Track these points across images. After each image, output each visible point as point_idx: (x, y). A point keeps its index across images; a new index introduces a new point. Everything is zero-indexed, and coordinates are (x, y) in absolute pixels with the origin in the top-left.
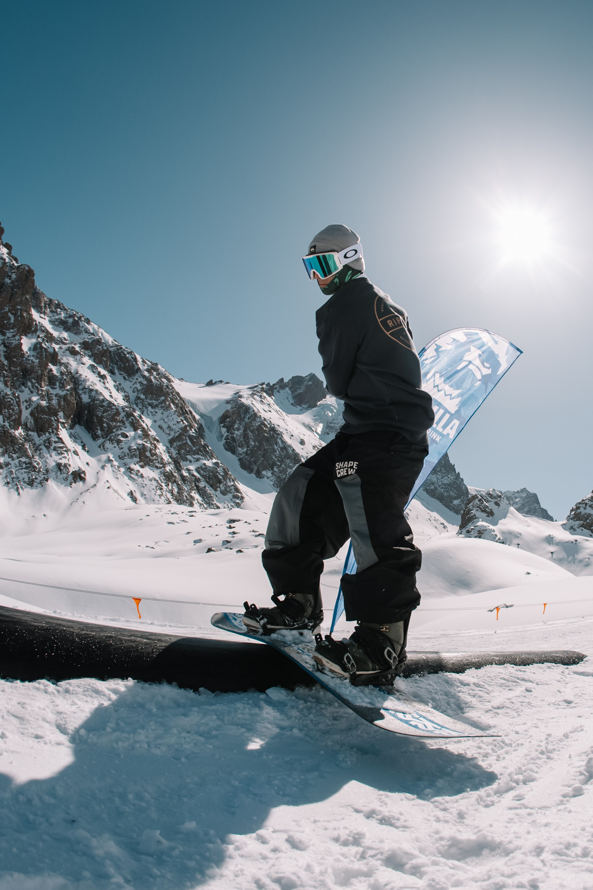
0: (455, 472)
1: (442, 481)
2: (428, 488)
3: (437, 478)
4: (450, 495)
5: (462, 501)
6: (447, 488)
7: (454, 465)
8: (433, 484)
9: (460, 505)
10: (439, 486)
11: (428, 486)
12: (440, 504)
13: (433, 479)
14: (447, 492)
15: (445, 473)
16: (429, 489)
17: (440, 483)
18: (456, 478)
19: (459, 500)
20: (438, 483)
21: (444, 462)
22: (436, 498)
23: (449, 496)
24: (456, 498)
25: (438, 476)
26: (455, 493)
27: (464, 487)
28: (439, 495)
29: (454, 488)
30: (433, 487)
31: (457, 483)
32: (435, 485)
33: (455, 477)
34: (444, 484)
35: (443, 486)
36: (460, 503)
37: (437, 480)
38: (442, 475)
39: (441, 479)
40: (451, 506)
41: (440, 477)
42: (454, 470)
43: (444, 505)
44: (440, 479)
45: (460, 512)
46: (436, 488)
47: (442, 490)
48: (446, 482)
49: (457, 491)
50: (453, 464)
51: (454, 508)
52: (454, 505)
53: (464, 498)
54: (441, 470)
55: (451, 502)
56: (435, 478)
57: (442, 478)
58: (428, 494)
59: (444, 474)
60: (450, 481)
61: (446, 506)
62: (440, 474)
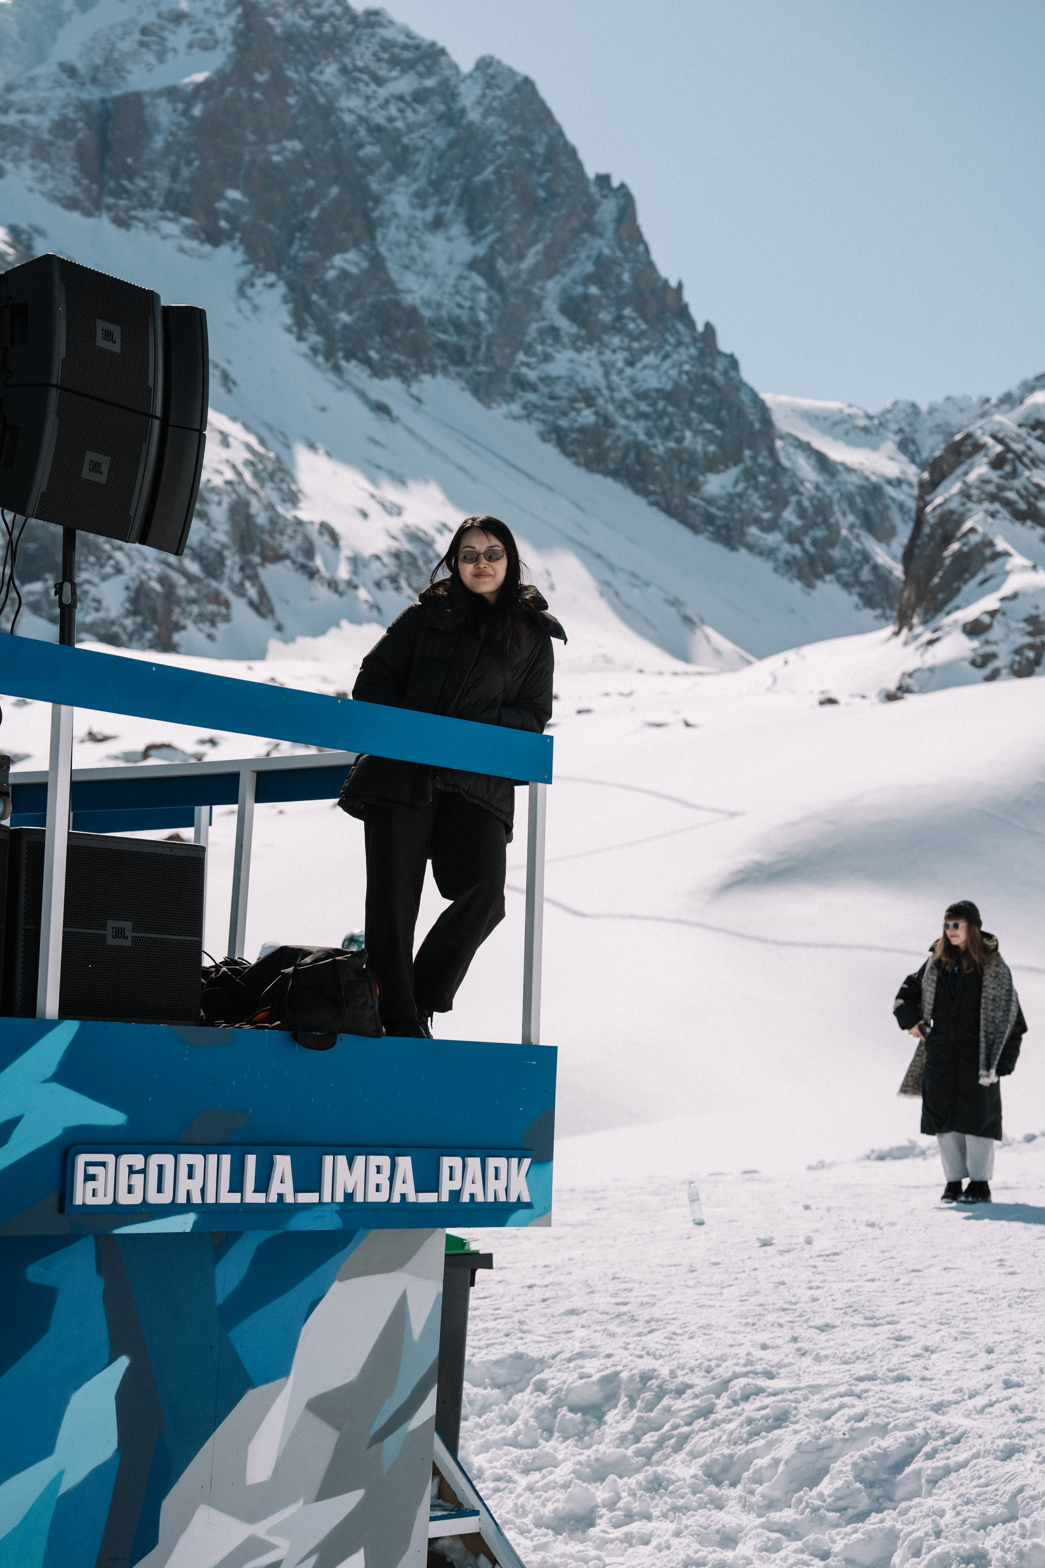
0: (691, 324)
1: (633, 380)
2: (563, 423)
3: (603, 364)
4: (682, 451)
5: (749, 475)
6: (662, 414)
7: (680, 286)
8: (588, 397)
9: (740, 495)
10: (621, 406)
11: (565, 414)
12: (639, 503)
13: (584, 371)
14: (666, 434)
15: (642, 334)
16: (571, 429)
17: (625, 393)
18: (702, 353)
19: (734, 472)
20: (611, 389)
21: (635, 278)
22: (614, 474)
23: (676, 455)
24: (713, 465)
25: (608, 356)
26: (710, 437)
27: (745, 398)
28: (625, 456)
29: (700, 409)
30: (587, 417)
31: (712, 383)
32: (600, 401)
33: (693, 351)
34: (642, 396)
35: (643, 407)
36: (740, 487)
37: (607, 374)
38: (629, 349)
39: (629, 371)
40: (694, 507)
41: (619, 359)
42: (683, 313)
43: (656, 504)
44: (621, 372)
45: (743, 534)
46: (607, 422)
47: (639, 429)
48: (652, 381)
49: (719, 424)
50: (673, 283)
51: (709, 519)
52: (710, 501)
53: (754, 458)
54: (619, 318)
55: (694, 486)
56: (595, 364)
57: (631, 363)
58: (568, 454)
59: (634, 338)
60: (674, 373)
61: (670, 511)
62: (616, 341)
